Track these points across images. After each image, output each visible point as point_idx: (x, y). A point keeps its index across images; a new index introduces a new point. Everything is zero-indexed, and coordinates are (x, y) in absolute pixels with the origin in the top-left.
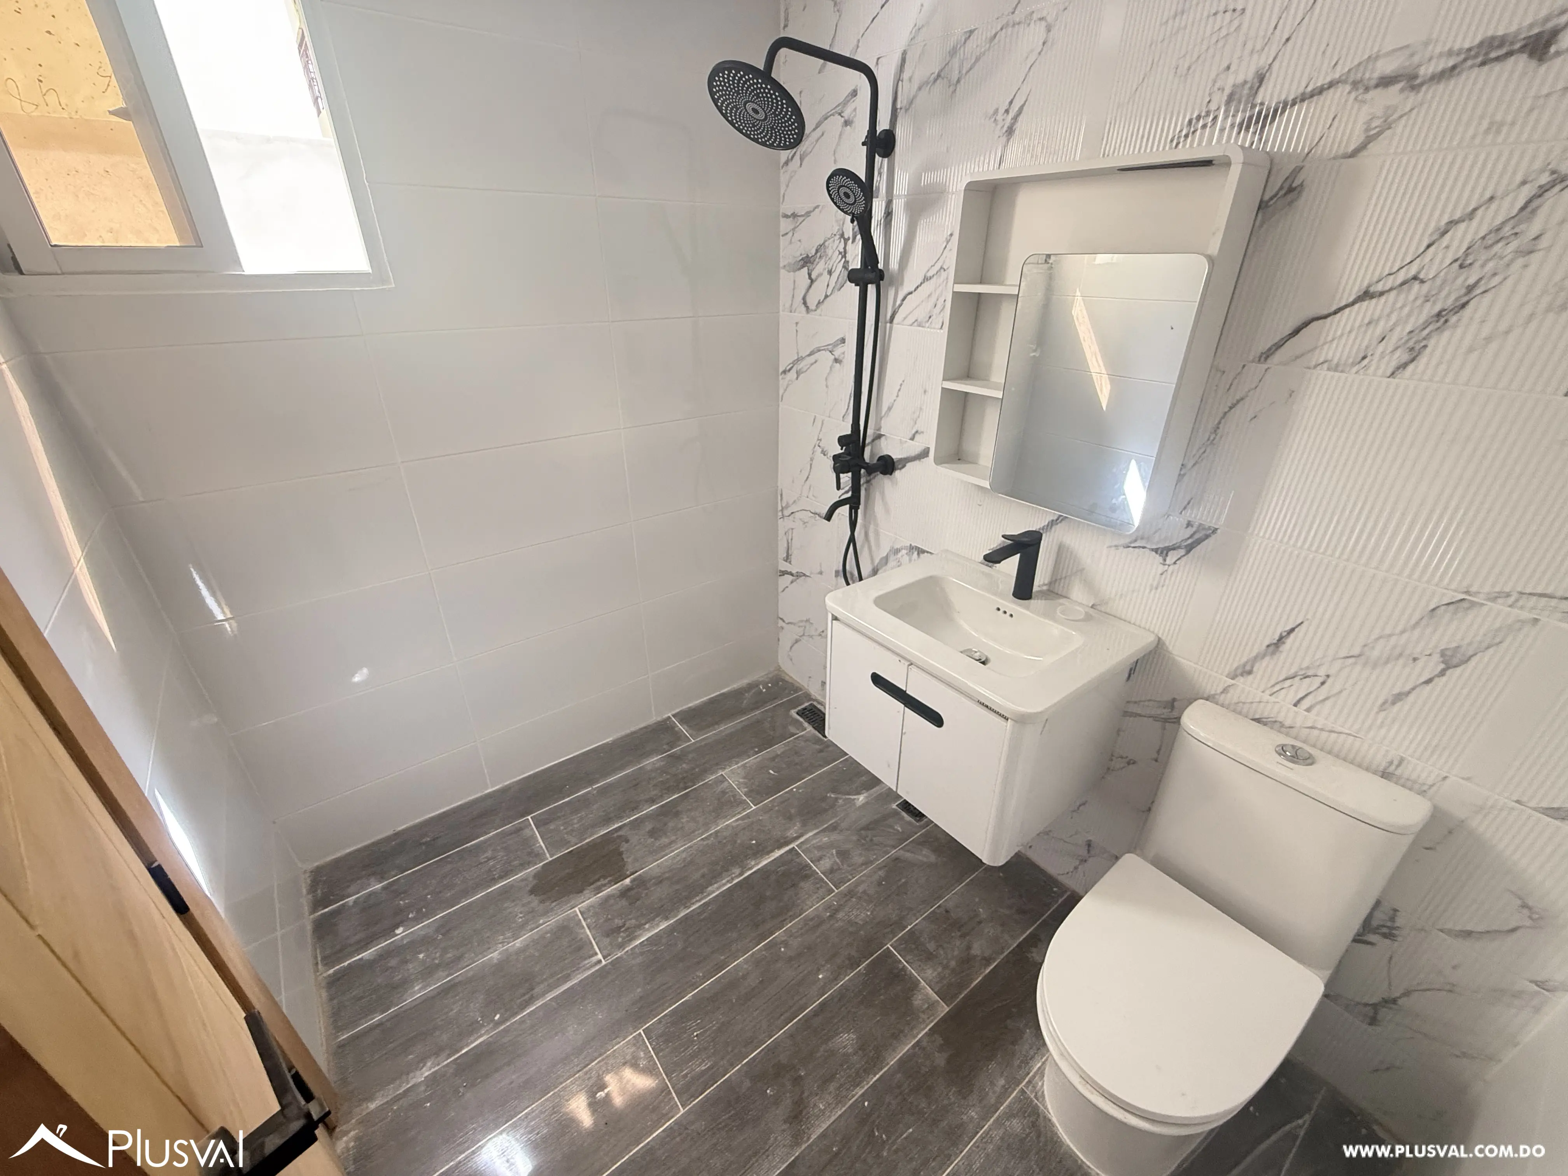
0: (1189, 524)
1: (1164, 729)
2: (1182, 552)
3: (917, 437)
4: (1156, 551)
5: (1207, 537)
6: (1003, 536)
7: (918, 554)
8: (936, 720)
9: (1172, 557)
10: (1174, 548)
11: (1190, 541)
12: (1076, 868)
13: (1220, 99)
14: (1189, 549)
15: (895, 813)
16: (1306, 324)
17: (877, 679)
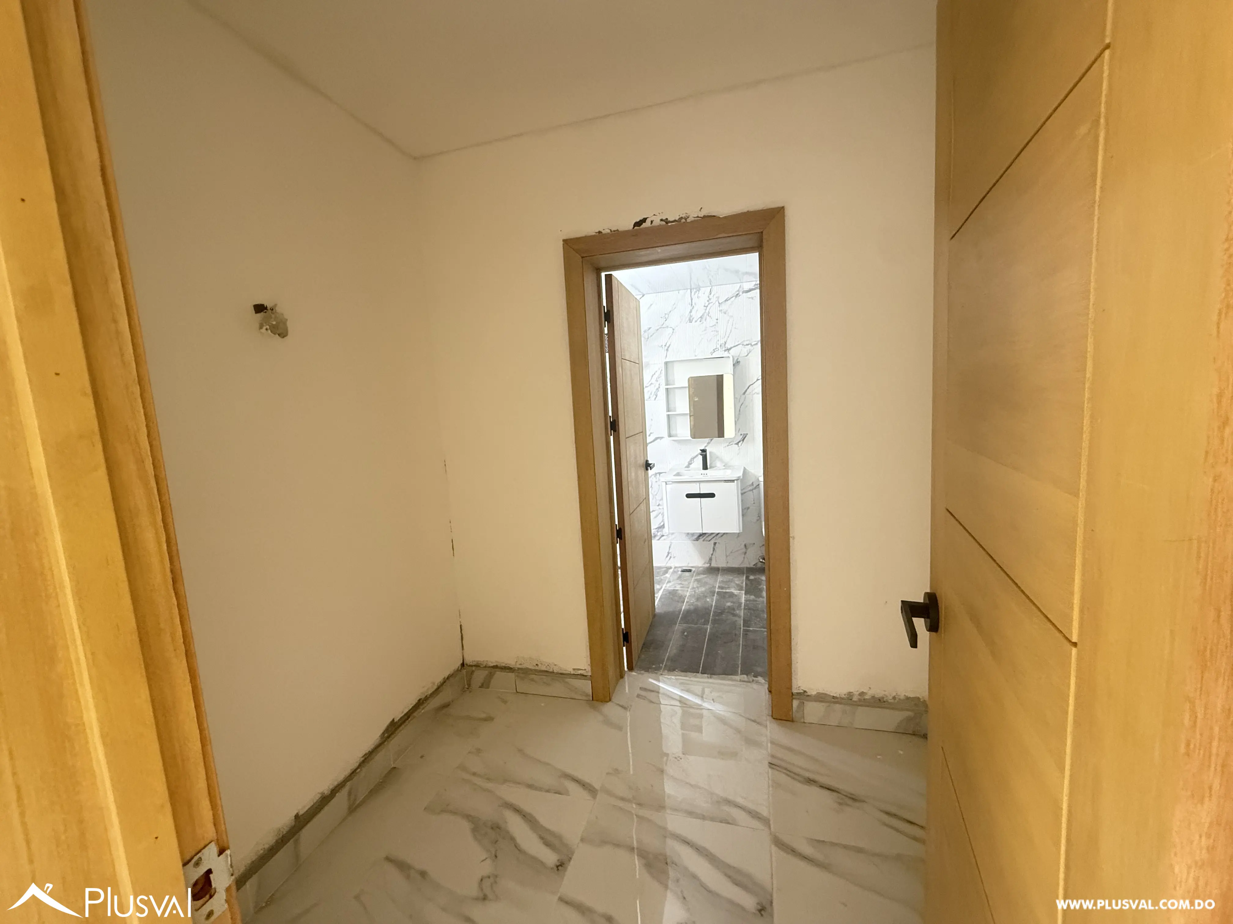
0: (741, 435)
1: (753, 492)
2: (742, 442)
3: (651, 435)
4: (736, 444)
5: (746, 436)
6: (701, 450)
7: (659, 475)
8: (712, 495)
9: (740, 444)
10: (740, 442)
11: (743, 439)
12: (744, 558)
13: (718, 346)
14: (743, 440)
15: (681, 574)
16: (749, 386)
17: (689, 496)
